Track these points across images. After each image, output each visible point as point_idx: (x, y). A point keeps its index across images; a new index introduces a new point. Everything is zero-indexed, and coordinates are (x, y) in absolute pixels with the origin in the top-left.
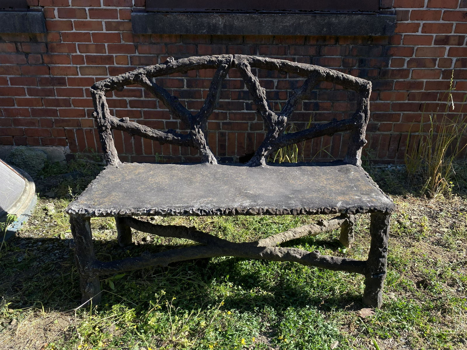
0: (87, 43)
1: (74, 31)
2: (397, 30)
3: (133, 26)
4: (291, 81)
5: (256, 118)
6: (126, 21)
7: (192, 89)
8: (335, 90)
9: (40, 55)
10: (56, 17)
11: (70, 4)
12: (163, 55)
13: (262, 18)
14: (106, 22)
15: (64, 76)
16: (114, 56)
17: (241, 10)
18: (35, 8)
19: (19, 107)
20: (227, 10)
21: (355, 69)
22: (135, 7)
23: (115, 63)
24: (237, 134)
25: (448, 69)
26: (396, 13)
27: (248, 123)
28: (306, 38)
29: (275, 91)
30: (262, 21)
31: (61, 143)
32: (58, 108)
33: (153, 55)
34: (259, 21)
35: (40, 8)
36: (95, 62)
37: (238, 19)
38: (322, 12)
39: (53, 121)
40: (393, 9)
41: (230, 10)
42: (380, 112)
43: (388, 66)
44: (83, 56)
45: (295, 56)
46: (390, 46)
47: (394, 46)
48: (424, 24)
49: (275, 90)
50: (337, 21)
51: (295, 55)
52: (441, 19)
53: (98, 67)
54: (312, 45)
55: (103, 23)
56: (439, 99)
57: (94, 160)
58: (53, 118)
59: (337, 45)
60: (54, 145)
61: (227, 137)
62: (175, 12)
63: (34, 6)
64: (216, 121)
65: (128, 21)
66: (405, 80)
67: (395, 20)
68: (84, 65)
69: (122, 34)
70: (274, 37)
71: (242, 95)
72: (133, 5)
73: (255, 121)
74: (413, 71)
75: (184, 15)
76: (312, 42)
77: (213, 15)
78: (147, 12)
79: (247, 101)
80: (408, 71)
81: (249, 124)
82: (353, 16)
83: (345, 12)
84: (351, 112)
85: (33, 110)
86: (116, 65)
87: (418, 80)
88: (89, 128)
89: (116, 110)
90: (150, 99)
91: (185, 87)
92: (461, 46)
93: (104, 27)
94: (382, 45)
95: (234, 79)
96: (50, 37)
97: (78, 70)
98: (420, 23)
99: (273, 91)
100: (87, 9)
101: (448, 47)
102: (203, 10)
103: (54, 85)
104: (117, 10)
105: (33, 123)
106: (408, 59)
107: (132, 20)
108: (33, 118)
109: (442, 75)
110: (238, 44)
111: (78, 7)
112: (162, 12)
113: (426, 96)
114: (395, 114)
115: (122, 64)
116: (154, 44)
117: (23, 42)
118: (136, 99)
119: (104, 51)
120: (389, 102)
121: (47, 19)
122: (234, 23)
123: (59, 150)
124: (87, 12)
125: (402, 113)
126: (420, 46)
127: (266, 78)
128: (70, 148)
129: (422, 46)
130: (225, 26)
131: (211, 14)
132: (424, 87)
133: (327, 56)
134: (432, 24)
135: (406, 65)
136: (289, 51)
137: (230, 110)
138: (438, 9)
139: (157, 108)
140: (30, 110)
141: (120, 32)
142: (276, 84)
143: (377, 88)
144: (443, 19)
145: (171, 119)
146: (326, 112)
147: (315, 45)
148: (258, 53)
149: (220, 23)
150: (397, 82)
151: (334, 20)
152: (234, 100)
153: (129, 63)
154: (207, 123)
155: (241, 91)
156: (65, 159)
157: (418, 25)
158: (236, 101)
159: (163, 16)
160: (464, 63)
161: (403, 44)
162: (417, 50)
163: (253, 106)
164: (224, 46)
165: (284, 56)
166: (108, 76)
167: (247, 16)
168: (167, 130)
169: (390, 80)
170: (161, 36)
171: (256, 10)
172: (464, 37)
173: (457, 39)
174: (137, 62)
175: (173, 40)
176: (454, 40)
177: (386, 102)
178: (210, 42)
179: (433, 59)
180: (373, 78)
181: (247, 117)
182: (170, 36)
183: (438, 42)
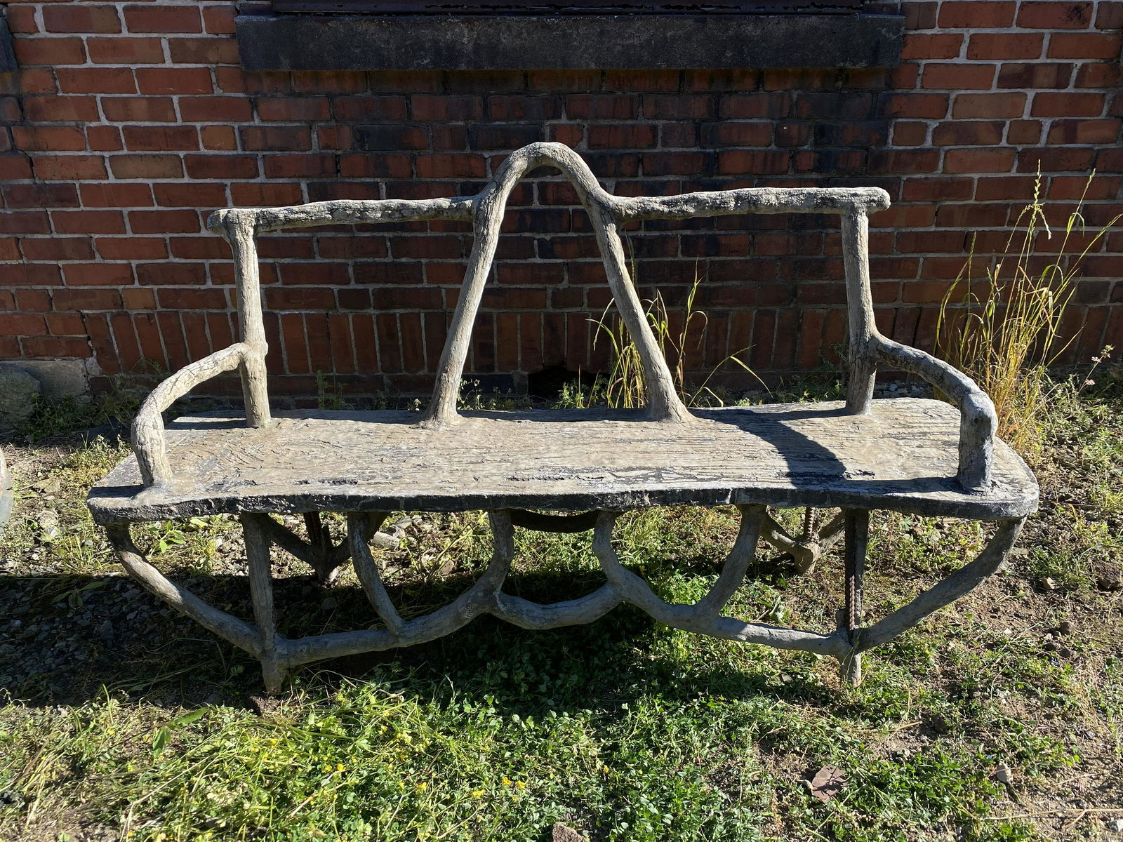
0: (124, 95)
1: (89, 64)
2: (906, 53)
3: (241, 50)
4: (648, 184)
5: (566, 277)
6: (224, 36)
9: (4, 129)
10: (40, 28)
12: (322, 124)
13: (570, 28)
14: (170, 40)
15: (70, 182)
16: (199, 128)
17: (517, 7)
20: (483, 6)
21: (806, 151)
22: (244, 1)
23: (201, 146)
24: (519, 318)
25: (1032, 146)
26: (904, 9)
27: (545, 289)
28: (682, 76)
31: (75, 350)
32: (61, 263)
33: (298, 124)
34: (564, 35)
36: (150, 145)
37: (510, 31)
38: (720, 10)
39: (51, 294)
41: (488, 7)
43: (886, 143)
44: (117, 128)
45: (655, 122)
46: (891, 92)
47: (900, 91)
48: (972, 37)
50: (759, 32)
51: (656, 117)
52: (1014, 22)
53: (158, 155)
54: (697, 93)
55: (165, 44)
56: (1010, 221)
58: (48, 287)
59: (761, 92)
60: (57, 357)
61: (495, 325)
62: (349, 14)
65: (228, 36)
66: (929, 176)
67: (903, 28)
68: (120, 153)
69: (215, 70)
70: (603, 73)
71: (528, 219)
73: (565, 284)
74: (947, 152)
75: (372, 21)
76: (699, 85)
77: (445, 21)
78: (277, 14)
79: (542, 236)
80: (934, 153)
81: (549, 292)
82: (797, 18)
83: (779, 8)
84: (799, 257)
86: (203, 150)
87: (959, 176)
88: (145, 311)
89: (212, 266)
90: (295, 235)
92: (1063, 91)
93: (167, 53)
94: (871, 91)
96: (29, 81)
97: (107, 164)
98: (963, 35)
100: (120, 6)
101: (1031, 94)
102: (421, 8)
103: (45, 205)
104: (197, 8)
106: (933, 124)
107: (237, 35)
109: (1016, 163)
110: (511, 94)
111: (96, 3)
112: (315, 14)
113: (978, 215)
114: (906, 259)
115: (220, 148)
116: (300, 95)
119: (170, 114)
120: (889, 230)
121: (17, 36)
122: (499, 40)
123: (70, 369)
124: (121, 15)
125: (921, 257)
126: (963, 92)
128: (99, 362)
129: (969, 92)
130: (477, 47)
131: (440, 17)
132: (974, 193)
133: (736, 121)
134: (993, 35)
135: (929, 139)
136: (641, 109)
139: (314, 258)
141: (209, 66)
144: (1019, 25)
145: (353, 282)
146: (736, 258)
147: (704, 93)
148: (564, 116)
149: (465, 40)
150: (909, 180)
151: (750, 29)
152: (509, 232)
153: (239, 146)
154: (443, 291)
155: (526, 211)
156: (88, 389)
157: (959, 39)
158: (513, 235)
159: (317, 25)
160: (1069, 131)
161: (922, 87)
162: (956, 101)
163: (558, 248)
164: (477, 99)
165: (629, 122)
166: (186, 180)
167: (533, 22)
168: (342, 311)
169: (891, 176)
170: (316, 77)
171: (556, 7)
172: (1069, 68)
173: (1053, 71)
174: (258, 143)
175: (349, 86)
176: (1046, 75)
177: (882, 231)
178: (442, 90)
179: (995, 124)
180: (849, 173)
181: (544, 274)
182: (339, 76)
183: (1006, 80)
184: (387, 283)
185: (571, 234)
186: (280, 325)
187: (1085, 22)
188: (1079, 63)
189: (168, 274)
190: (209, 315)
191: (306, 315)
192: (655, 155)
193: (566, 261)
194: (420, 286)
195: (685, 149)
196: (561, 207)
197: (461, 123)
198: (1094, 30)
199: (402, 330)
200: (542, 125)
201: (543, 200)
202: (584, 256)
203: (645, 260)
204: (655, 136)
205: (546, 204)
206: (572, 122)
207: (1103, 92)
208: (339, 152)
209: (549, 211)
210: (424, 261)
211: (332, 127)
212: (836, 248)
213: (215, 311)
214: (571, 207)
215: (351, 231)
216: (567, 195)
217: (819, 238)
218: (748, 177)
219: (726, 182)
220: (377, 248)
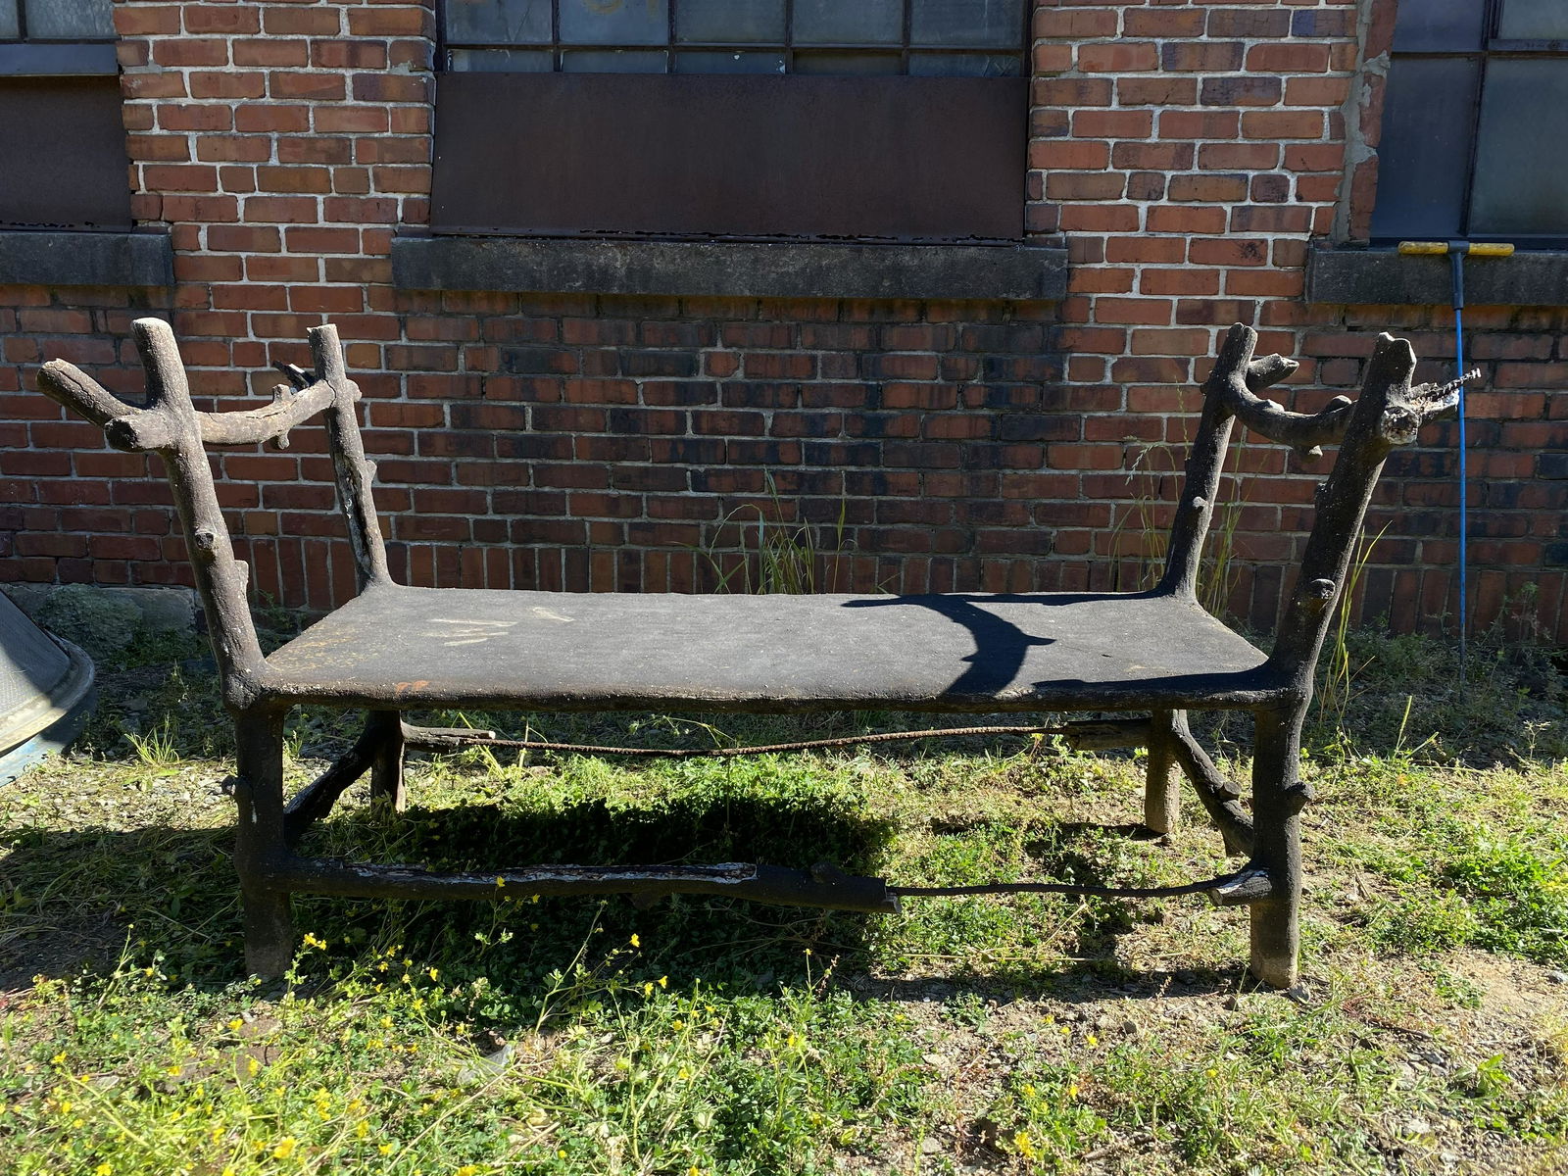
0: (275, 312)
1: (245, 281)
2: (1075, 286)
3: (394, 269)
4: (808, 416)
5: (721, 513)
6: (380, 257)
7: (547, 433)
8: (926, 440)
10: (202, 246)
11: (241, 215)
12: (471, 345)
13: (724, 255)
14: (326, 260)
15: (208, 397)
16: (345, 346)
17: (671, 234)
18: (151, 224)
19: (82, 479)
20: (638, 233)
21: (975, 385)
22: (403, 224)
23: (345, 364)
24: (669, 557)
26: (1070, 244)
27: (698, 526)
28: (842, 305)
29: (768, 442)
30: (725, 261)
33: (445, 344)
34: (718, 261)
35: (163, 225)
37: (663, 256)
38: (877, 241)
39: (171, 516)
40: (1061, 234)
41: (642, 233)
42: (1052, 501)
43: (1061, 379)
44: (263, 344)
45: (814, 352)
46: (1062, 325)
47: (1073, 325)
48: (1143, 272)
49: (767, 438)
50: (916, 262)
51: (815, 348)
52: (1186, 258)
54: (857, 323)
55: (321, 264)
57: (272, 628)
58: (169, 508)
59: (924, 323)
60: (166, 585)
61: (642, 564)
62: (505, 237)
63: (150, 220)
64: (611, 520)
65: (384, 257)
66: (1112, 414)
67: (1066, 261)
68: (263, 369)
69: (367, 289)
70: (759, 302)
71: (681, 449)
72: (399, 219)
73: (720, 521)
74: (1129, 389)
75: (527, 244)
76: (859, 315)
77: (599, 245)
78: (435, 235)
79: (695, 467)
80: (1117, 391)
81: (703, 529)
82: (955, 249)
83: (937, 239)
84: (975, 499)
85: (118, 487)
87: (1146, 415)
88: (266, 537)
90: (433, 459)
91: (529, 427)
93: (322, 272)
94: (1040, 325)
95: (659, 408)
96: (182, 295)
97: (248, 380)
98: (1133, 270)
99: (763, 442)
100: (282, 227)
101: (1214, 331)
102: (575, 232)
104: (357, 230)
105: (113, 523)
106: (1112, 360)
107: (394, 256)
108: (116, 508)
110: (666, 320)
111: (260, 224)
112: (471, 236)
114: (1095, 506)
115: (363, 367)
116: (450, 315)
117: (111, 308)
118: (396, 457)
120: (1073, 472)
121: (177, 252)
122: (652, 265)
123: (177, 599)
124: (283, 235)
125: (1113, 504)
126: (1140, 327)
127: (742, 407)
129: (1147, 327)
130: (630, 271)
131: (594, 241)
132: (1164, 434)
133: (898, 353)
134: (1166, 270)
135: (1109, 374)
136: (799, 339)
137: (648, 490)
138: (1174, 235)
139: (451, 485)
140: (110, 486)
141: (362, 285)
142: (769, 422)
143: (1038, 437)
144: (1191, 261)
145: (490, 512)
146: (906, 499)
147: (865, 324)
148: (719, 344)
149: (618, 264)
150: (1090, 418)
151: (907, 259)
152: (660, 462)
153: (384, 365)
154: (587, 525)
155: (677, 440)
156: (194, 623)
157: (1130, 274)
158: (665, 465)
159: (472, 246)
161: (1096, 321)
162: (1133, 334)
163: (712, 481)
164: (630, 324)
165: (788, 352)
167: (687, 248)
168: (477, 544)
169: (1070, 413)
170: (468, 297)
171: (710, 235)
172: (1252, 305)
173: (1234, 308)
174: (404, 362)
175: (499, 307)
176: (1228, 312)
177: (1065, 472)
178: (595, 313)
179: (1178, 361)
180: (1024, 410)
181: (696, 508)
182: (490, 297)
183: (1184, 316)
184: (527, 513)
185: (726, 467)
186: (408, 558)
187: (1262, 260)
188: (1262, 300)
189: (297, 497)
191: (438, 547)
192: (815, 386)
193: (720, 495)
194: (562, 518)
195: (846, 381)
196: (716, 437)
197: (614, 348)
198: (1273, 268)
199: (540, 568)
200: (696, 352)
201: (697, 429)
202: (741, 490)
203: (806, 497)
204: (814, 367)
205: (700, 434)
206: (728, 350)
207: (1290, 330)
208: (486, 374)
209: (703, 440)
210: (568, 491)
211: (481, 348)
212: (1016, 491)
213: (339, 539)
214: (726, 438)
215: (493, 457)
216: (722, 424)
217: (995, 479)
218: (914, 411)
219: (891, 417)
220: (518, 475)
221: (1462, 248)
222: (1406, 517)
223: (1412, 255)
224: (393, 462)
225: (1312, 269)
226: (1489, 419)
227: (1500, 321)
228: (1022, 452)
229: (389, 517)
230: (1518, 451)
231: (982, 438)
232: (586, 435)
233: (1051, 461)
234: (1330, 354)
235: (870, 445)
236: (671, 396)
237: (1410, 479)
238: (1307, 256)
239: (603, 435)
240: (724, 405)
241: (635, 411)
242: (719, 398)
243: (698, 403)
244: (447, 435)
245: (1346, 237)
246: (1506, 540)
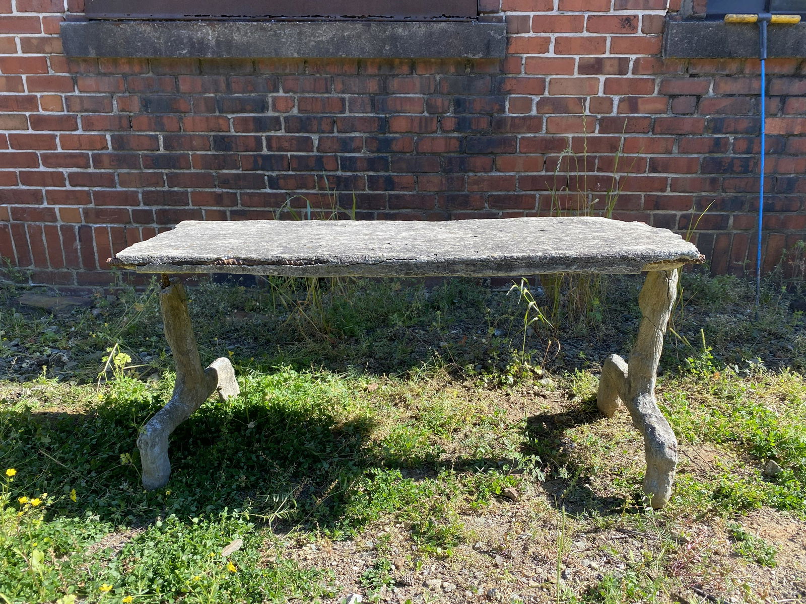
2: (512, 50)
3: (64, 44)
4: (341, 138)
5: (289, 204)
6: (55, 36)
7: (174, 152)
8: (418, 153)
12: (120, 95)
13: (279, 30)
14: (21, 39)
17: (244, 16)
20: (222, 16)
21: (448, 117)
22: (68, 13)
23: (40, 109)
25: (608, 115)
26: (508, 20)
27: (274, 212)
28: (360, 64)
29: (316, 156)
30: (280, 33)
33: (104, 94)
34: (275, 34)
36: (7, 107)
37: (239, 31)
38: (381, 19)
40: (502, 14)
41: (225, 16)
42: (499, 193)
43: (504, 112)
45: (343, 95)
46: (504, 76)
47: (510, 76)
48: (557, 39)
49: (315, 153)
50: (406, 33)
51: (343, 92)
52: (585, 29)
53: (12, 115)
54: (371, 76)
55: (18, 41)
56: (598, 168)
57: (13, 280)
59: (415, 75)
62: (135, 20)
64: (218, 208)
65: (58, 35)
66: (537, 135)
67: (505, 32)
69: (50, 58)
70: (305, 62)
71: (260, 162)
72: (66, 9)
73: (287, 209)
74: (548, 118)
75: (149, 24)
77: (196, 24)
78: (89, 20)
79: (270, 173)
80: (539, 119)
81: (277, 214)
82: (432, 24)
83: (421, 17)
84: (450, 193)
86: (42, 112)
87: (558, 135)
88: (2, 223)
89: (47, 191)
90: (103, 171)
91: (161, 148)
92: (624, 77)
93: (19, 47)
94: (490, 75)
95: (244, 134)
98: (550, 38)
99: (313, 156)
101: (602, 78)
102: (181, 16)
104: (39, 17)
106: (536, 99)
107: (64, 35)
109: (598, 127)
110: (245, 75)
112: (112, 20)
113: (571, 163)
114: (526, 195)
115: (52, 110)
116: (105, 74)
118: (79, 170)
119: (20, 88)
120: (512, 174)
122: (232, 38)
125: (537, 194)
126: (554, 76)
127: (298, 132)
129: (559, 76)
130: (218, 42)
131: (193, 22)
132: (570, 148)
133: (398, 95)
134: (571, 38)
135: (534, 108)
136: (333, 87)
137: (241, 189)
138: (577, 13)
139: (115, 187)
141: (46, 55)
142: (316, 143)
143: (489, 151)
144: (588, 31)
145: (142, 204)
146: (407, 193)
147: (376, 76)
148: (281, 90)
149: (210, 38)
150: (523, 138)
152: (247, 170)
153: (65, 109)
154: (203, 211)
155: (257, 155)
157: (548, 40)
158: (250, 172)
159: (113, 27)
160: (633, 105)
161: (526, 73)
162: (550, 82)
163: (282, 182)
164: (222, 79)
165: (326, 95)
166: (30, 131)
167: (255, 25)
168: (135, 225)
169: (510, 135)
170: (115, 62)
171: (270, 17)
172: (627, 60)
173: (616, 63)
174: (78, 107)
175: (137, 69)
176: (611, 66)
177: (507, 174)
178: (198, 72)
179: (579, 99)
180: (480, 133)
181: (272, 200)
182: (130, 62)
183: (583, 69)
184: (165, 205)
185: (290, 173)
186: (94, 235)
187: (634, 29)
188: (634, 57)
189: (18, 197)
190: (45, 226)
191: (111, 228)
192: (345, 118)
193: (288, 191)
194: (187, 208)
195: (365, 115)
196: (282, 153)
197: (212, 95)
198: (642, 35)
200: (266, 96)
201: (269, 148)
202: (301, 188)
203: (343, 192)
204: (344, 105)
205: (272, 151)
206: (287, 95)
207: (652, 77)
208: (132, 114)
209: (274, 155)
210: (189, 190)
211: (127, 97)
212: (476, 187)
213: (49, 224)
214: (289, 154)
215: (140, 168)
216: (286, 144)
217: (463, 179)
218: (410, 135)
219: (395, 138)
220: (157, 180)
221: (767, 18)
222: (723, 200)
223: (733, 24)
224: (78, 173)
225: (667, 35)
226: (779, 135)
227: (789, 69)
228: (479, 161)
229: (79, 209)
230: (797, 156)
231: (454, 152)
232: (198, 153)
233: (498, 166)
234: (678, 93)
235: (382, 158)
236: (251, 126)
237: (727, 175)
238: (664, 25)
239: (209, 153)
240: (286, 132)
241: (228, 136)
242: (283, 127)
243: (270, 130)
244: (110, 155)
245: (690, 12)
246: (788, 214)
